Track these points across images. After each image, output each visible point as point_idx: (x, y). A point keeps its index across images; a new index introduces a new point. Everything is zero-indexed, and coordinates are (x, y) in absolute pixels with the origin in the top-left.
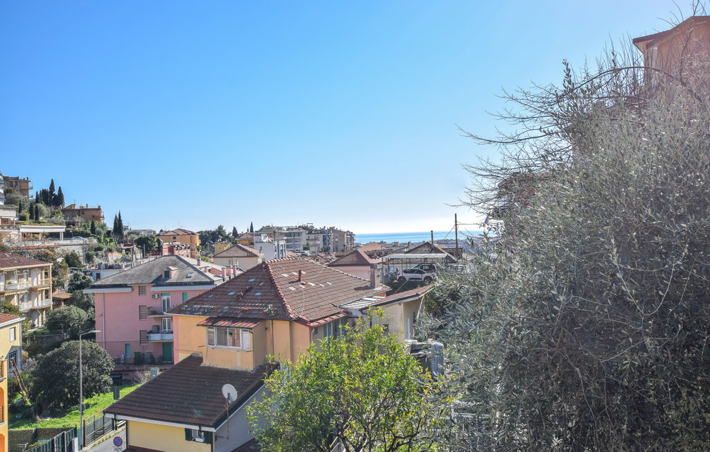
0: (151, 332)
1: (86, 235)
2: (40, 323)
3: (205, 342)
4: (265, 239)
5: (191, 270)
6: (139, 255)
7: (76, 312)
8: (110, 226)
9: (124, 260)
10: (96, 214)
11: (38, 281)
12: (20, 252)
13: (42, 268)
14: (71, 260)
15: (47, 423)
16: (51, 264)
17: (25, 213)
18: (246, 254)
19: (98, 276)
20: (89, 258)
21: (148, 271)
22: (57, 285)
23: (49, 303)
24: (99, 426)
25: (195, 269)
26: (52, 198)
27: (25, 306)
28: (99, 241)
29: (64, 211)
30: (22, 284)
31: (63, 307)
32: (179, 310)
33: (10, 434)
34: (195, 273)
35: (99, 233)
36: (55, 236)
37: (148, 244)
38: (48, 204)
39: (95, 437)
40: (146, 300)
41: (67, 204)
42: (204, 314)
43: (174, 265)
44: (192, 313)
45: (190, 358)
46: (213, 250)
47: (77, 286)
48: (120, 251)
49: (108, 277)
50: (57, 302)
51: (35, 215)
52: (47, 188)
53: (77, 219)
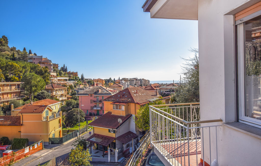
0: (94, 107)
1: (74, 80)
2: (64, 103)
3: (113, 108)
4: (123, 82)
5: (105, 90)
6: (88, 86)
7: (73, 101)
8: (80, 78)
9: (84, 87)
10: (76, 74)
11: (63, 92)
12: (59, 84)
13: (64, 89)
14: (71, 87)
15: (69, 128)
16: (67, 88)
17: (58, 73)
18: (118, 86)
19: (78, 91)
20: (75, 86)
21: (93, 90)
22: (68, 93)
23: (66, 98)
24: (83, 130)
26: (64, 69)
27: (61, 99)
28: (78, 82)
29: (68, 73)
30: (60, 93)
31: (70, 100)
32: (105, 100)
33: (62, 130)
35: (77, 79)
36: (66, 80)
37: (90, 82)
38: (63, 71)
39: (82, 133)
40: (92, 98)
41: (68, 71)
42: (112, 101)
43: (100, 89)
44: (109, 101)
45: (108, 112)
46: (108, 85)
47: (73, 94)
48: (83, 84)
49: (81, 92)
50: (68, 98)
51: (60, 74)
52: (63, 67)
53: (71, 75)
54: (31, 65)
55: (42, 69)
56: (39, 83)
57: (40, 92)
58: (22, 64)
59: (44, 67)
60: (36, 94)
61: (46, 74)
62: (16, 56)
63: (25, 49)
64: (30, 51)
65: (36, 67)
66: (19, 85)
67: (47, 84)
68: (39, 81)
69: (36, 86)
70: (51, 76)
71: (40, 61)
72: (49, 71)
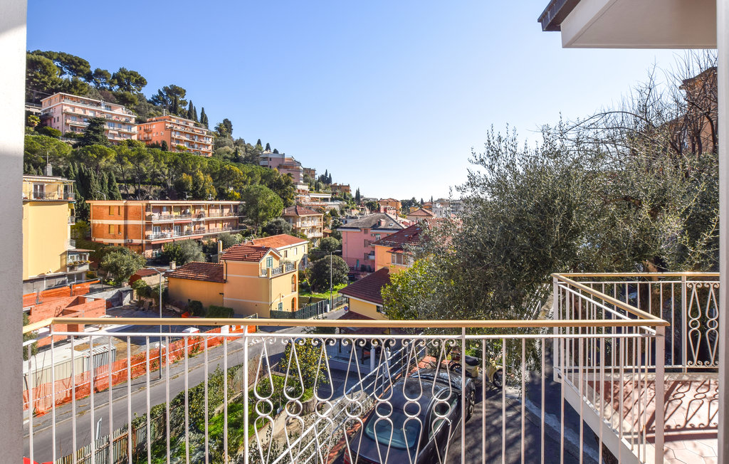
0: (370, 254)
1: (341, 200)
2: (317, 244)
3: (390, 261)
4: (438, 206)
5: (392, 222)
6: (368, 212)
7: (334, 240)
8: (354, 195)
9: (360, 214)
10: (347, 189)
11: (317, 223)
12: (309, 208)
13: (318, 216)
14: (333, 213)
15: (316, 295)
16: (323, 215)
17: (313, 187)
18: (426, 214)
19: (346, 222)
20: (342, 212)
21: (369, 221)
22: (326, 225)
23: (321, 235)
24: (340, 300)
25: (395, 221)
26: (326, 179)
27: (310, 236)
28: (348, 203)
29: (331, 186)
30: (309, 224)
31: (328, 237)
32: (378, 243)
33: (299, 298)
34: (394, 224)
35: (348, 199)
36: (326, 200)
37: (373, 206)
38: (324, 182)
39: (338, 305)
40: (368, 237)
41: (333, 183)
42: (391, 246)
43: (384, 218)
44: (385, 245)
45: (383, 269)
46: (409, 211)
47: (335, 227)
48: (358, 209)
49: (350, 223)
50: (325, 234)
51: (317, 188)
52: (324, 174)
53: (338, 191)
54: (263, 170)
55: (282, 177)
56: (272, 205)
57: (274, 220)
58: (247, 168)
59: (285, 174)
60: (265, 224)
61: (289, 187)
62: (241, 154)
63: (259, 142)
64: (268, 145)
65: (271, 174)
66: (236, 207)
67: (287, 205)
68: (271, 201)
69: (265, 209)
70: (299, 191)
71: (281, 163)
72: (293, 181)
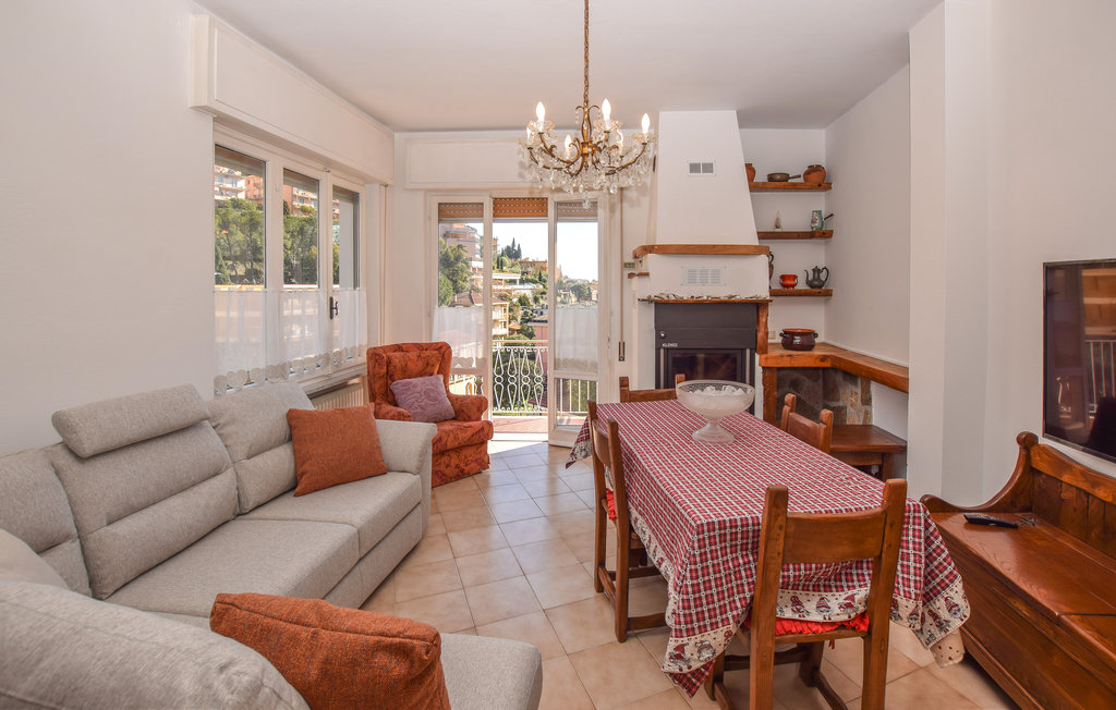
1: (534, 282)
6: (574, 299)
7: (524, 338)
10: (543, 265)
11: (500, 315)
13: (502, 306)
14: (523, 301)
16: (508, 303)
17: (494, 264)
19: (542, 313)
20: (536, 300)
22: (512, 319)
23: (506, 331)
26: (513, 253)
28: (544, 287)
29: (521, 263)
31: (515, 335)
35: (545, 281)
36: (513, 282)
37: (581, 290)
38: (510, 257)
41: (523, 257)
47: (525, 320)
50: (512, 331)
51: (500, 265)
52: (510, 244)
53: (530, 269)
55: (450, 250)
59: (454, 246)
61: (460, 264)
67: (457, 290)
70: (474, 269)
71: (448, 230)
72: (465, 256)
